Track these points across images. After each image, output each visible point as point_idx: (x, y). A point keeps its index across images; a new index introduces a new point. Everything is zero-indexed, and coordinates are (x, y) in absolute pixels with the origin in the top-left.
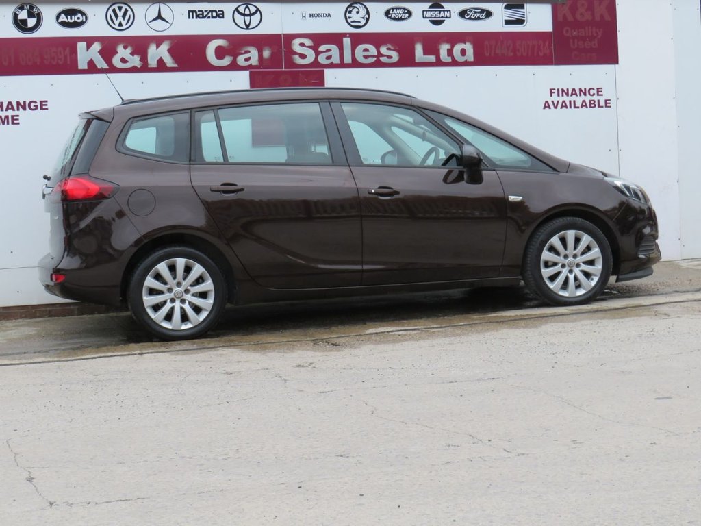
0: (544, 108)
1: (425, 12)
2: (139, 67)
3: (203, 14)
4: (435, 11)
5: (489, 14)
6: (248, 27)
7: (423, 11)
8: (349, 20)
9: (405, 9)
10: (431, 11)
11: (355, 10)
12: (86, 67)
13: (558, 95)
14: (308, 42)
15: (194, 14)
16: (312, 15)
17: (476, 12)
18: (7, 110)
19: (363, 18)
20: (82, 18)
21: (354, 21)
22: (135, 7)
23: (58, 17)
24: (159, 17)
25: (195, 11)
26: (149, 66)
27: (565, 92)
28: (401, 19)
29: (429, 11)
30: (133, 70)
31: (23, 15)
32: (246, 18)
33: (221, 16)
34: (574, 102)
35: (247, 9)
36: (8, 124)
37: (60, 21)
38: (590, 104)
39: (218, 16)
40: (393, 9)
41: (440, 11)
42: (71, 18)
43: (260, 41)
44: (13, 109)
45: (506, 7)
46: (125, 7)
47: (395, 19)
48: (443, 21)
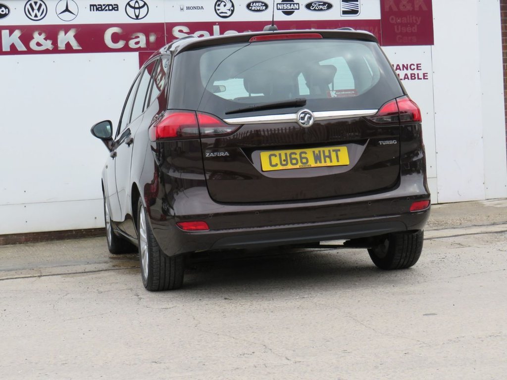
1: (278, 5)
2: (51, 49)
3: (101, 8)
4: (287, 4)
5: (330, 6)
6: (137, 17)
8: (218, 12)
9: (262, 3)
11: (223, 4)
12: (9, 50)
14: (185, 29)
15: (95, 7)
16: (188, 8)
17: (319, 5)
19: (229, 10)
20: (6, 11)
21: (222, 13)
24: (67, 10)
25: (95, 5)
26: (59, 49)
28: (259, 11)
29: (282, 4)
30: (47, 52)
32: (136, 10)
33: (116, 9)
34: (399, 75)
35: (137, 3)
38: (411, 76)
39: (113, 9)
40: (253, 3)
41: (291, 4)
43: (147, 29)
45: (344, 1)
46: (39, 2)
47: (254, 11)
48: (294, 11)
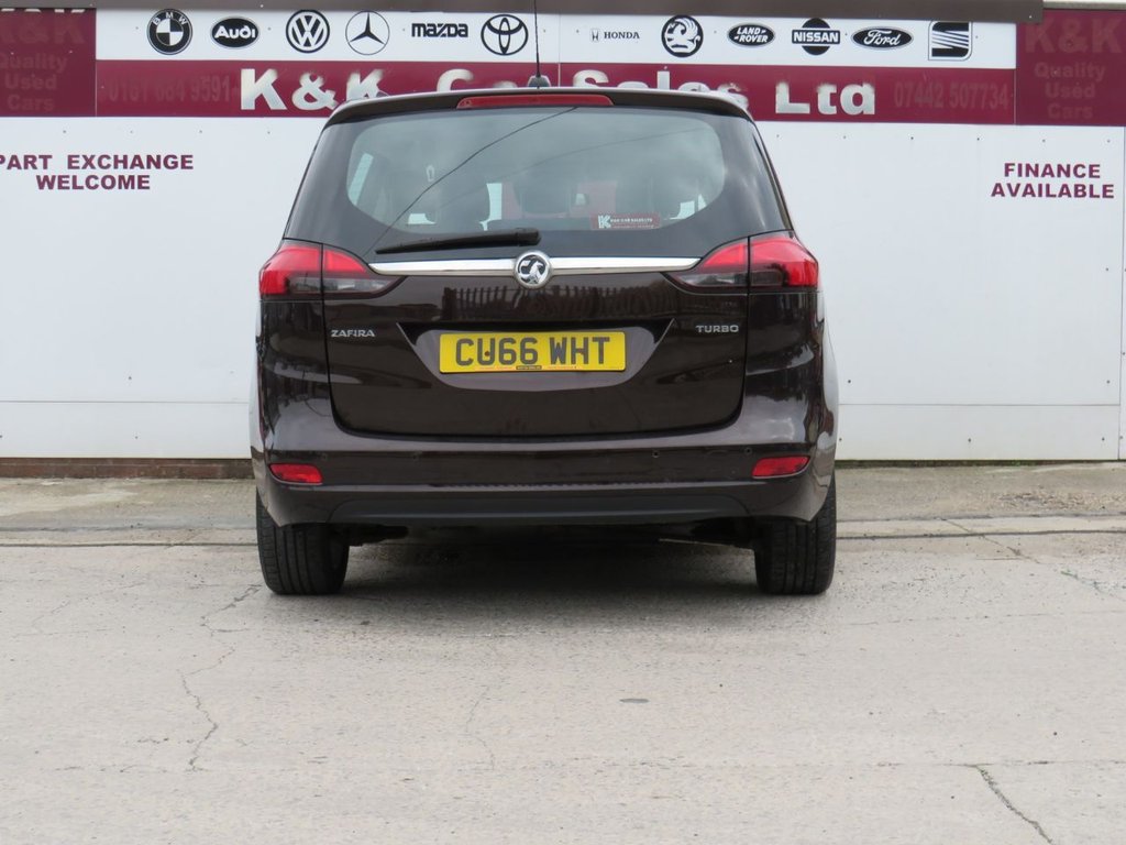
0: (994, 193)
1: (796, 34)
2: (332, 108)
3: (435, 30)
4: (814, 32)
5: (905, 39)
6: (504, 51)
7: (794, 31)
8: (669, 44)
9: (762, 28)
10: (807, 32)
11: (680, 28)
12: (252, 107)
13: (1020, 174)
14: (600, 77)
15: (422, 29)
16: (608, 35)
17: (883, 35)
18: (132, 167)
19: (693, 41)
20: (251, 33)
21: (677, 46)
22: (329, 16)
23: (215, 30)
24: (367, 33)
25: (423, 25)
27: (1031, 170)
28: (755, 44)
29: (803, 31)
30: (324, 113)
31: (164, 27)
32: (502, 36)
33: (463, 33)
34: (1048, 186)
35: (505, 23)
36: (133, 187)
37: (217, 36)
38: (1076, 191)
39: (458, 33)
40: (743, 27)
41: (822, 32)
42: (235, 32)
44: (142, 167)
45: (936, 28)
46: (315, 17)
47: (745, 43)
48: (827, 48)
